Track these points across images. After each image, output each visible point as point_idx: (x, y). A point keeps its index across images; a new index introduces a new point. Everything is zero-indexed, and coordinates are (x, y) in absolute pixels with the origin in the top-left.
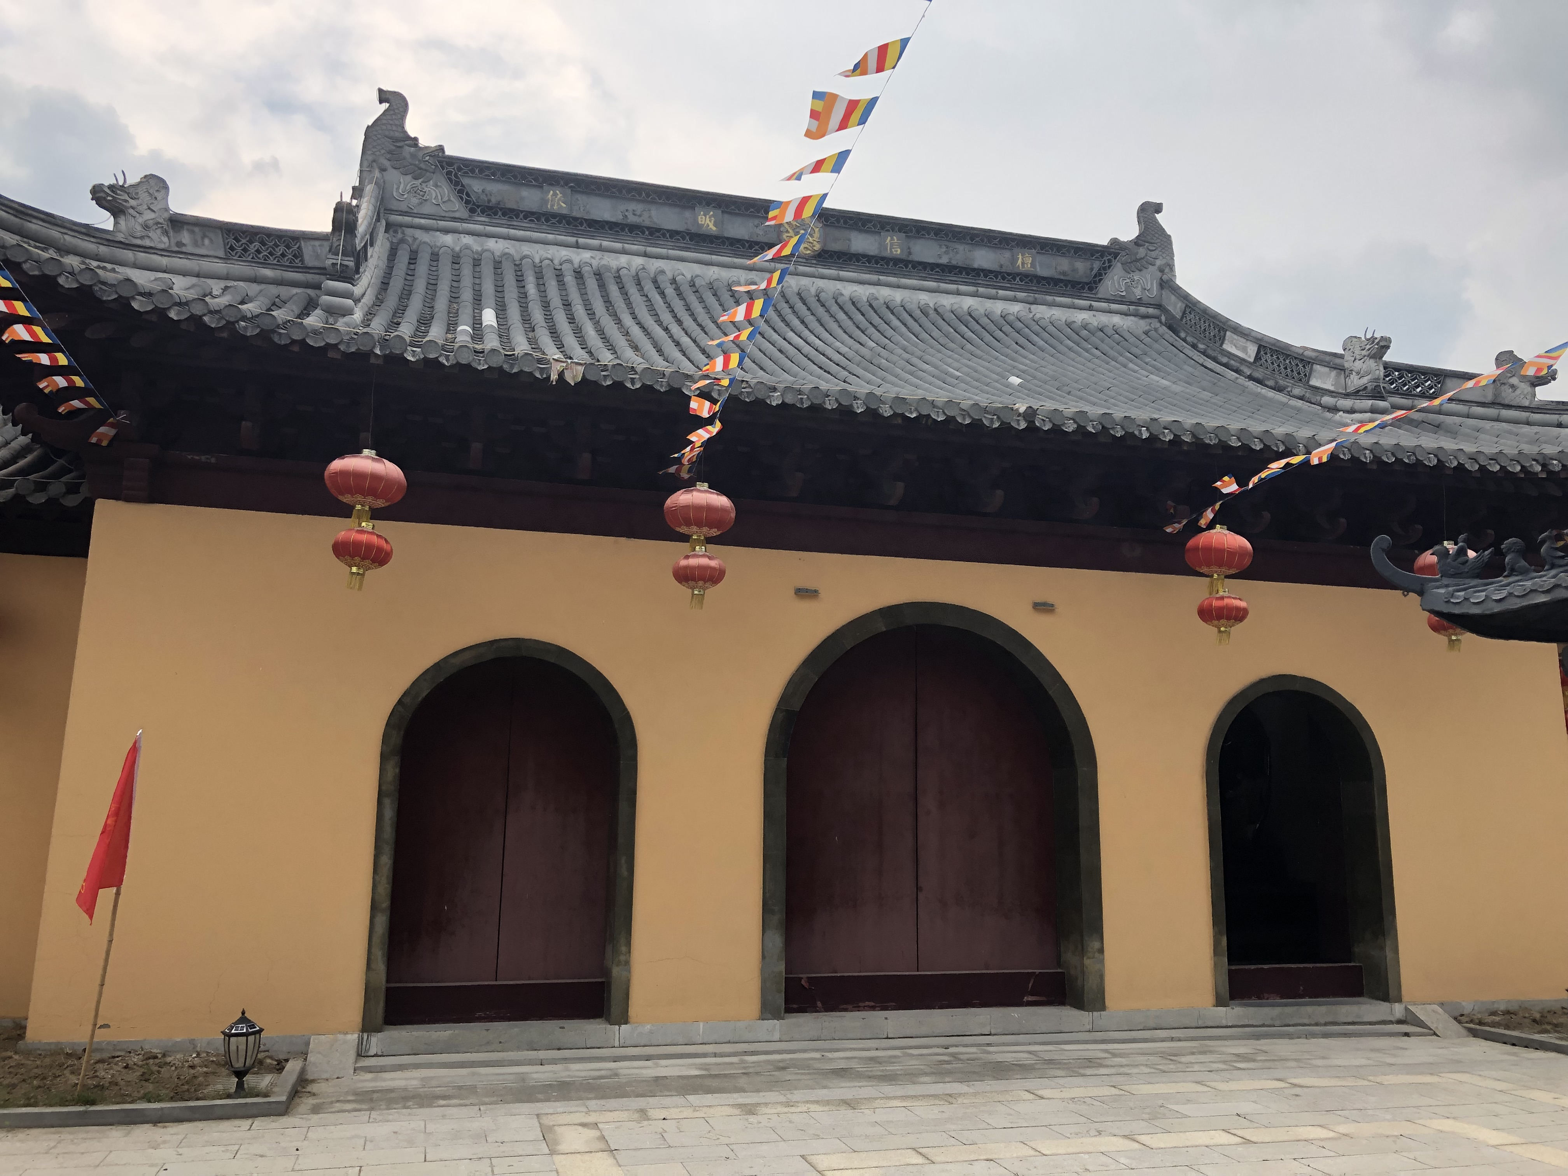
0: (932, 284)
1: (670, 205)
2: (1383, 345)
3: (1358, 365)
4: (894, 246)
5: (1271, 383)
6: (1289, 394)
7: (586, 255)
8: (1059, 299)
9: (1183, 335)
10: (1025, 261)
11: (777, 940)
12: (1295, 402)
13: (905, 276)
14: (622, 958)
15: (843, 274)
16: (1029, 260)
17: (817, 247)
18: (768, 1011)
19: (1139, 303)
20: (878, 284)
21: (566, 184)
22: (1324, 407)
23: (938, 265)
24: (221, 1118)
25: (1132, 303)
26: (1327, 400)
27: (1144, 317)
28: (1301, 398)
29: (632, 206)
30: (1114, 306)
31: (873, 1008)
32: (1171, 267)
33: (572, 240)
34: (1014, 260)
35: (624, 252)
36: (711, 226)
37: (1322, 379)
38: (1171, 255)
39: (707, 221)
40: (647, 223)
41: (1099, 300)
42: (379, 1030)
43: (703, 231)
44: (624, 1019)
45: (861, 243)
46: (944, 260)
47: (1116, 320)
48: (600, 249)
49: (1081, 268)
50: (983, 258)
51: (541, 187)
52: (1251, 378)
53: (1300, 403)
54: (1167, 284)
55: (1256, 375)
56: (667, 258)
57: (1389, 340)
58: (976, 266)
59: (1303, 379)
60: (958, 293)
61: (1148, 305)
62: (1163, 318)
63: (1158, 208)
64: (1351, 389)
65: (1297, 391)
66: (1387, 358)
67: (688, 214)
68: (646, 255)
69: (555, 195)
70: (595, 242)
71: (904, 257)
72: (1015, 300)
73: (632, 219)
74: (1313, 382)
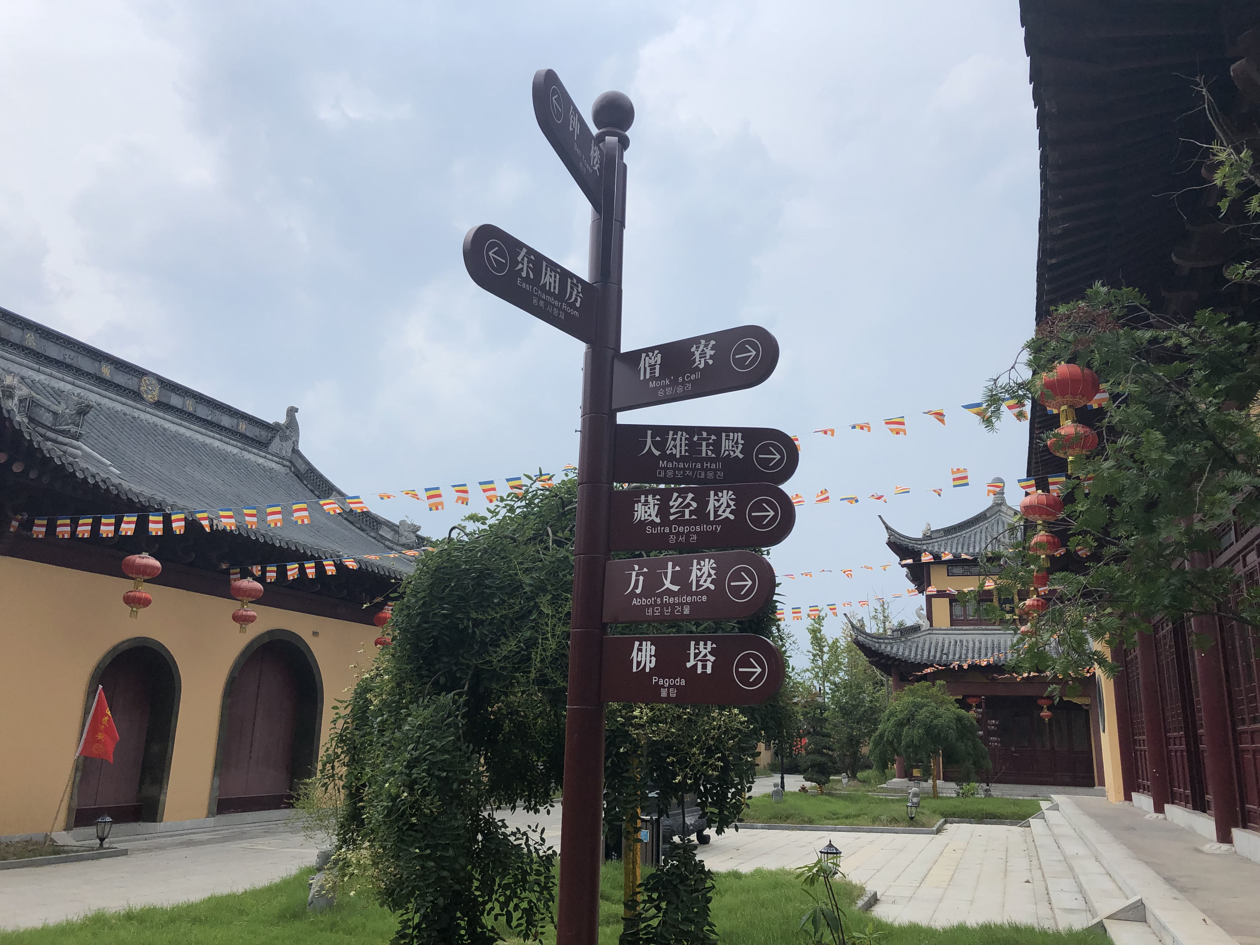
0: (203, 431)
1: (88, 357)
2: (418, 528)
3: (406, 533)
4: (190, 405)
5: (358, 525)
6: (367, 534)
7: (42, 377)
8: (254, 450)
9: (305, 482)
10: (243, 427)
11: (217, 781)
12: (370, 538)
13: (192, 423)
14: (165, 791)
15: (166, 416)
16: (244, 427)
17: (156, 399)
18: (210, 814)
19: (283, 458)
20: (181, 425)
21: (37, 330)
22: (386, 546)
23: (207, 420)
24: (108, 857)
25: (280, 458)
26: (387, 543)
27: (284, 466)
28: (374, 538)
29: (68, 352)
30: (274, 458)
31: (234, 812)
32: (297, 442)
33: (37, 366)
34: (238, 425)
35: (63, 380)
36: (108, 374)
37: (385, 532)
38: (299, 436)
39: (106, 371)
40: (75, 365)
41: (269, 453)
42: (72, 830)
43: (104, 376)
44: (161, 821)
45: (175, 400)
46: (209, 418)
47: (274, 465)
48: (50, 375)
49: (263, 435)
50: (226, 421)
51: (23, 330)
52: (346, 519)
53: (373, 540)
54: (296, 451)
55: (349, 519)
56: (84, 389)
57: (420, 527)
58: (222, 424)
59: (377, 530)
60: (214, 438)
61: (287, 460)
62: (293, 469)
63: (296, 410)
64: (401, 543)
65: (372, 534)
66: (418, 533)
67: (97, 364)
68: (73, 384)
69: (31, 336)
70: (48, 371)
71: (193, 412)
72: (236, 446)
73: (68, 361)
74: (380, 532)
